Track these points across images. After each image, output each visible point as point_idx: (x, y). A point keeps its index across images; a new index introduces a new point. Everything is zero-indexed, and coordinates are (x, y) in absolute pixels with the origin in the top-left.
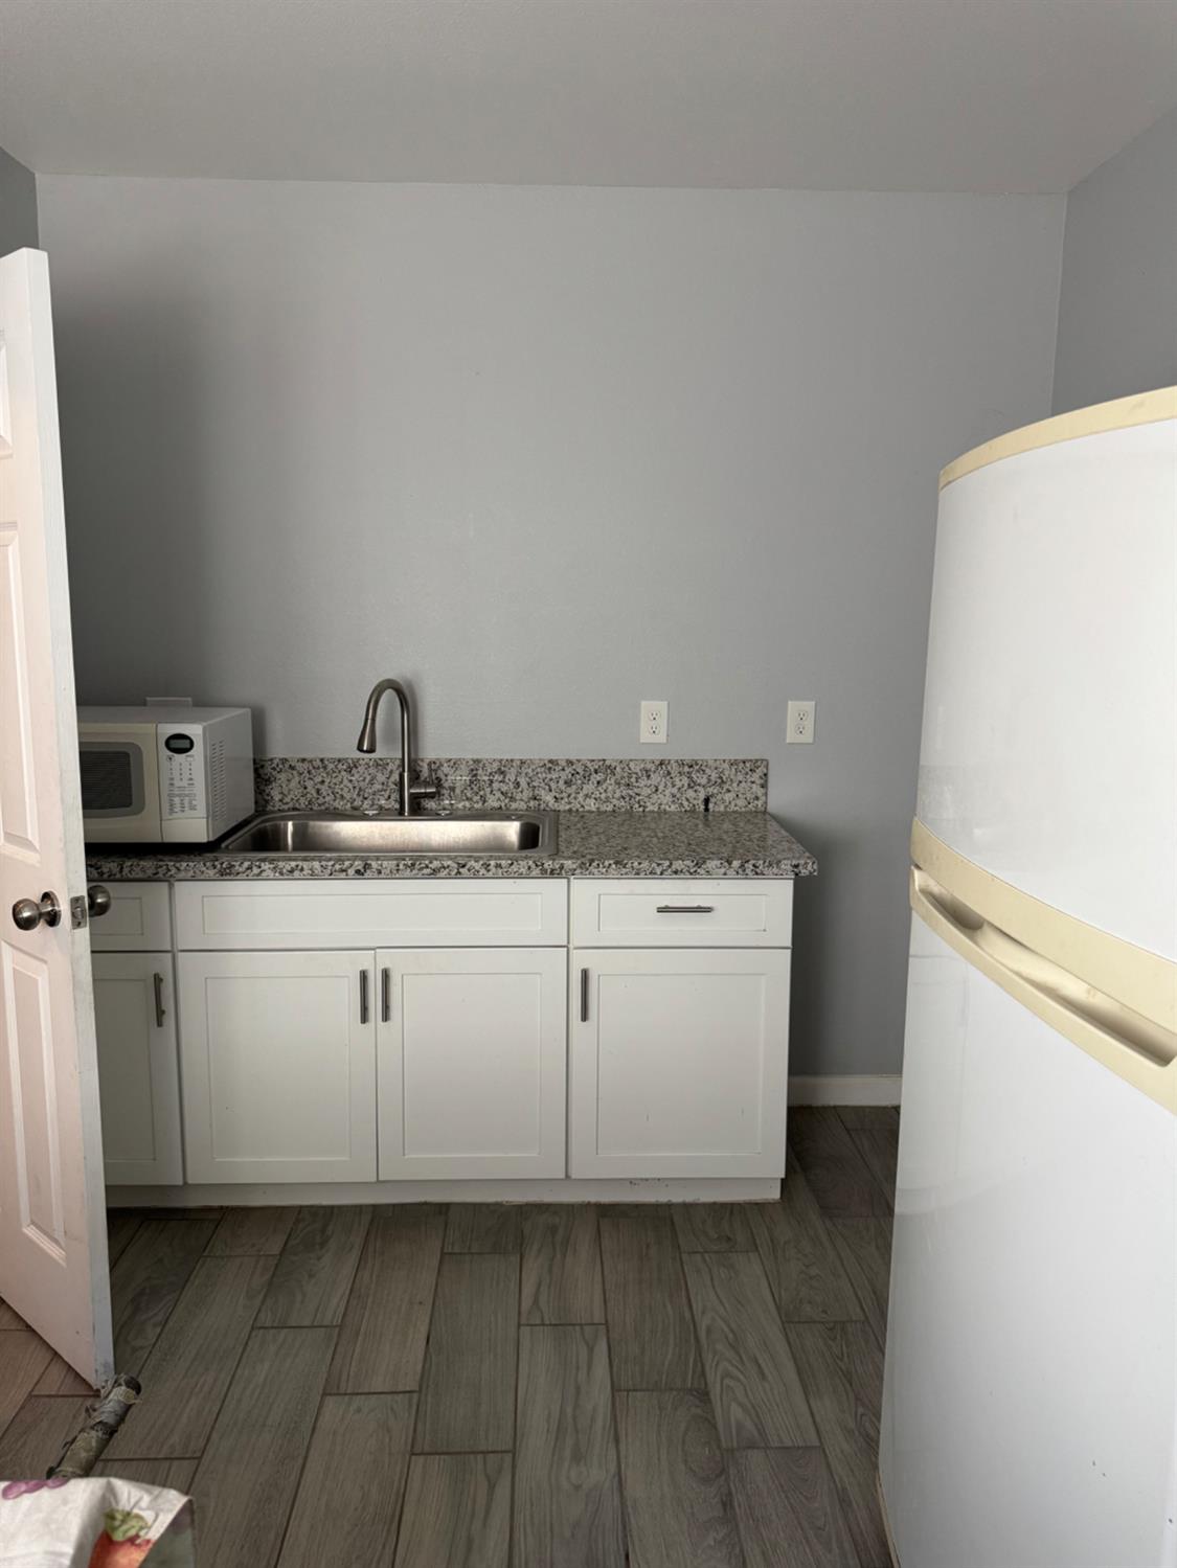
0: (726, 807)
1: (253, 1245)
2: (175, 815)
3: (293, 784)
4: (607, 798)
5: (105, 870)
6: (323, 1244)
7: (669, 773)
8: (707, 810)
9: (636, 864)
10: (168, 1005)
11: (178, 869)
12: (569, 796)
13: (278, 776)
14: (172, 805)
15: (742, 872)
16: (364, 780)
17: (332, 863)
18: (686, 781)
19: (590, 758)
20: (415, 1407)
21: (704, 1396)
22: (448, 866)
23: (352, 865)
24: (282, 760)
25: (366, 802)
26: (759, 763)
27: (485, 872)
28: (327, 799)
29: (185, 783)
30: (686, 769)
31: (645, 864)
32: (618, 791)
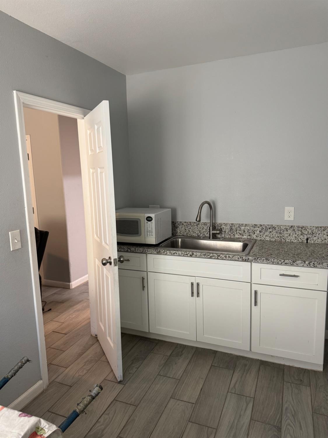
0: (314, 242)
1: (164, 352)
2: (148, 237)
3: (183, 229)
4: (273, 237)
5: (132, 250)
6: (181, 356)
7: (294, 230)
8: (307, 242)
9: (272, 260)
10: (146, 285)
11: (148, 251)
12: (261, 235)
13: (179, 226)
14: (147, 235)
15: (309, 266)
16: (201, 228)
17: (184, 252)
18: (300, 233)
19: (268, 224)
20: (193, 408)
21: (279, 429)
22: (215, 256)
23: (189, 253)
24: (180, 222)
25: (201, 234)
26: (326, 228)
27: (225, 258)
28: (191, 233)
29: (150, 229)
30: (300, 229)
31: (276, 260)
32: (276, 235)
